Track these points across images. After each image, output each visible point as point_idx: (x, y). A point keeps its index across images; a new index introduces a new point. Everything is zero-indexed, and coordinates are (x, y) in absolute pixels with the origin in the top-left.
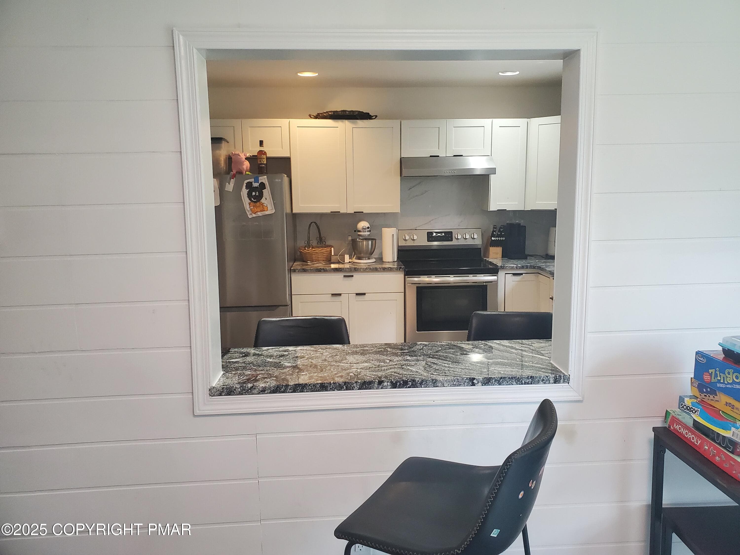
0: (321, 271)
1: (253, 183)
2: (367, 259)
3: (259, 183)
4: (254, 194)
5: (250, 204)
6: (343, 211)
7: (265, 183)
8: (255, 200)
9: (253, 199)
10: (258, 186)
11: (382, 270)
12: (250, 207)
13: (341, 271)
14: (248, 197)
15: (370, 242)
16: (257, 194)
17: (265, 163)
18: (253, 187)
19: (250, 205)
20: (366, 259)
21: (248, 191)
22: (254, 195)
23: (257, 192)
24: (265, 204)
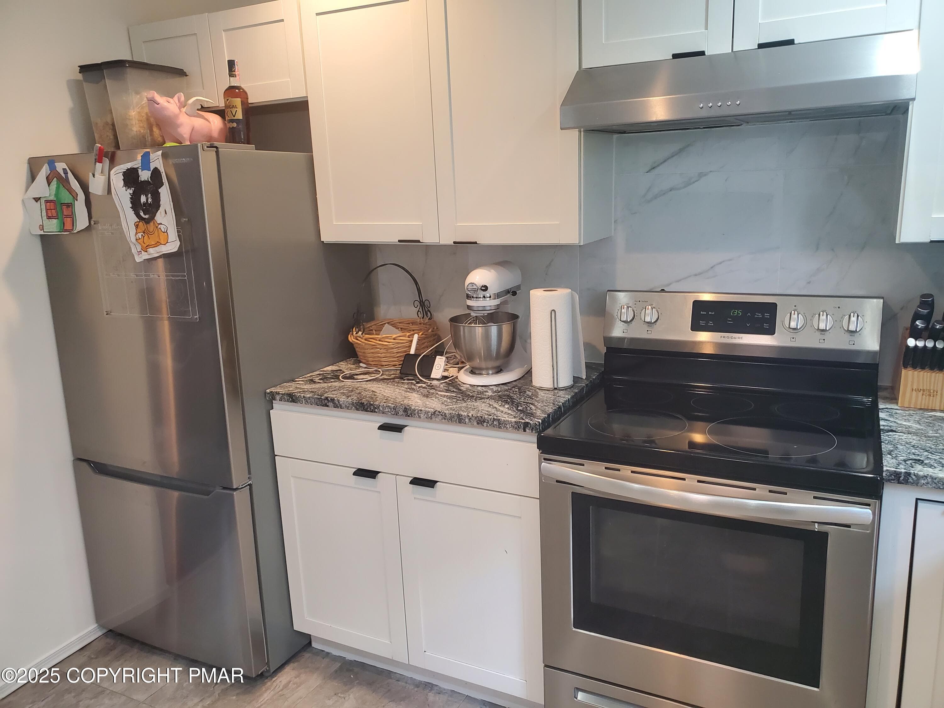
0: (328, 406)
1: (140, 171)
2: (490, 372)
3: (150, 171)
4: (143, 199)
5: (137, 226)
6: (429, 238)
7: (160, 170)
8: (147, 217)
9: (142, 214)
10: (149, 180)
11: (475, 423)
12: (136, 233)
13: (372, 412)
14: (131, 208)
15: (494, 329)
16: (150, 200)
17: (240, 117)
18: (141, 181)
19: (138, 230)
20: (488, 374)
21: (131, 192)
22: (144, 204)
23: (150, 195)
24: (162, 227)
